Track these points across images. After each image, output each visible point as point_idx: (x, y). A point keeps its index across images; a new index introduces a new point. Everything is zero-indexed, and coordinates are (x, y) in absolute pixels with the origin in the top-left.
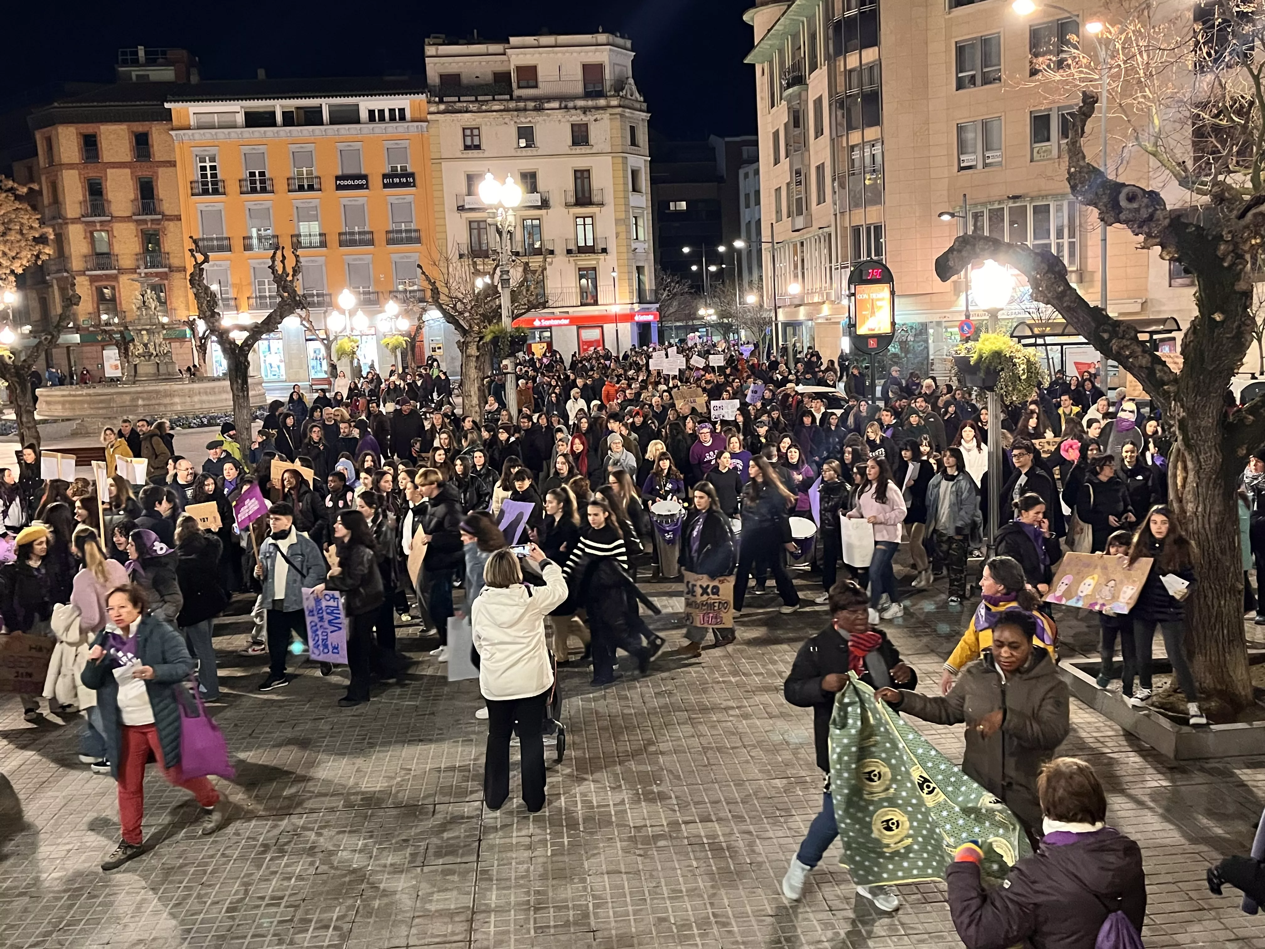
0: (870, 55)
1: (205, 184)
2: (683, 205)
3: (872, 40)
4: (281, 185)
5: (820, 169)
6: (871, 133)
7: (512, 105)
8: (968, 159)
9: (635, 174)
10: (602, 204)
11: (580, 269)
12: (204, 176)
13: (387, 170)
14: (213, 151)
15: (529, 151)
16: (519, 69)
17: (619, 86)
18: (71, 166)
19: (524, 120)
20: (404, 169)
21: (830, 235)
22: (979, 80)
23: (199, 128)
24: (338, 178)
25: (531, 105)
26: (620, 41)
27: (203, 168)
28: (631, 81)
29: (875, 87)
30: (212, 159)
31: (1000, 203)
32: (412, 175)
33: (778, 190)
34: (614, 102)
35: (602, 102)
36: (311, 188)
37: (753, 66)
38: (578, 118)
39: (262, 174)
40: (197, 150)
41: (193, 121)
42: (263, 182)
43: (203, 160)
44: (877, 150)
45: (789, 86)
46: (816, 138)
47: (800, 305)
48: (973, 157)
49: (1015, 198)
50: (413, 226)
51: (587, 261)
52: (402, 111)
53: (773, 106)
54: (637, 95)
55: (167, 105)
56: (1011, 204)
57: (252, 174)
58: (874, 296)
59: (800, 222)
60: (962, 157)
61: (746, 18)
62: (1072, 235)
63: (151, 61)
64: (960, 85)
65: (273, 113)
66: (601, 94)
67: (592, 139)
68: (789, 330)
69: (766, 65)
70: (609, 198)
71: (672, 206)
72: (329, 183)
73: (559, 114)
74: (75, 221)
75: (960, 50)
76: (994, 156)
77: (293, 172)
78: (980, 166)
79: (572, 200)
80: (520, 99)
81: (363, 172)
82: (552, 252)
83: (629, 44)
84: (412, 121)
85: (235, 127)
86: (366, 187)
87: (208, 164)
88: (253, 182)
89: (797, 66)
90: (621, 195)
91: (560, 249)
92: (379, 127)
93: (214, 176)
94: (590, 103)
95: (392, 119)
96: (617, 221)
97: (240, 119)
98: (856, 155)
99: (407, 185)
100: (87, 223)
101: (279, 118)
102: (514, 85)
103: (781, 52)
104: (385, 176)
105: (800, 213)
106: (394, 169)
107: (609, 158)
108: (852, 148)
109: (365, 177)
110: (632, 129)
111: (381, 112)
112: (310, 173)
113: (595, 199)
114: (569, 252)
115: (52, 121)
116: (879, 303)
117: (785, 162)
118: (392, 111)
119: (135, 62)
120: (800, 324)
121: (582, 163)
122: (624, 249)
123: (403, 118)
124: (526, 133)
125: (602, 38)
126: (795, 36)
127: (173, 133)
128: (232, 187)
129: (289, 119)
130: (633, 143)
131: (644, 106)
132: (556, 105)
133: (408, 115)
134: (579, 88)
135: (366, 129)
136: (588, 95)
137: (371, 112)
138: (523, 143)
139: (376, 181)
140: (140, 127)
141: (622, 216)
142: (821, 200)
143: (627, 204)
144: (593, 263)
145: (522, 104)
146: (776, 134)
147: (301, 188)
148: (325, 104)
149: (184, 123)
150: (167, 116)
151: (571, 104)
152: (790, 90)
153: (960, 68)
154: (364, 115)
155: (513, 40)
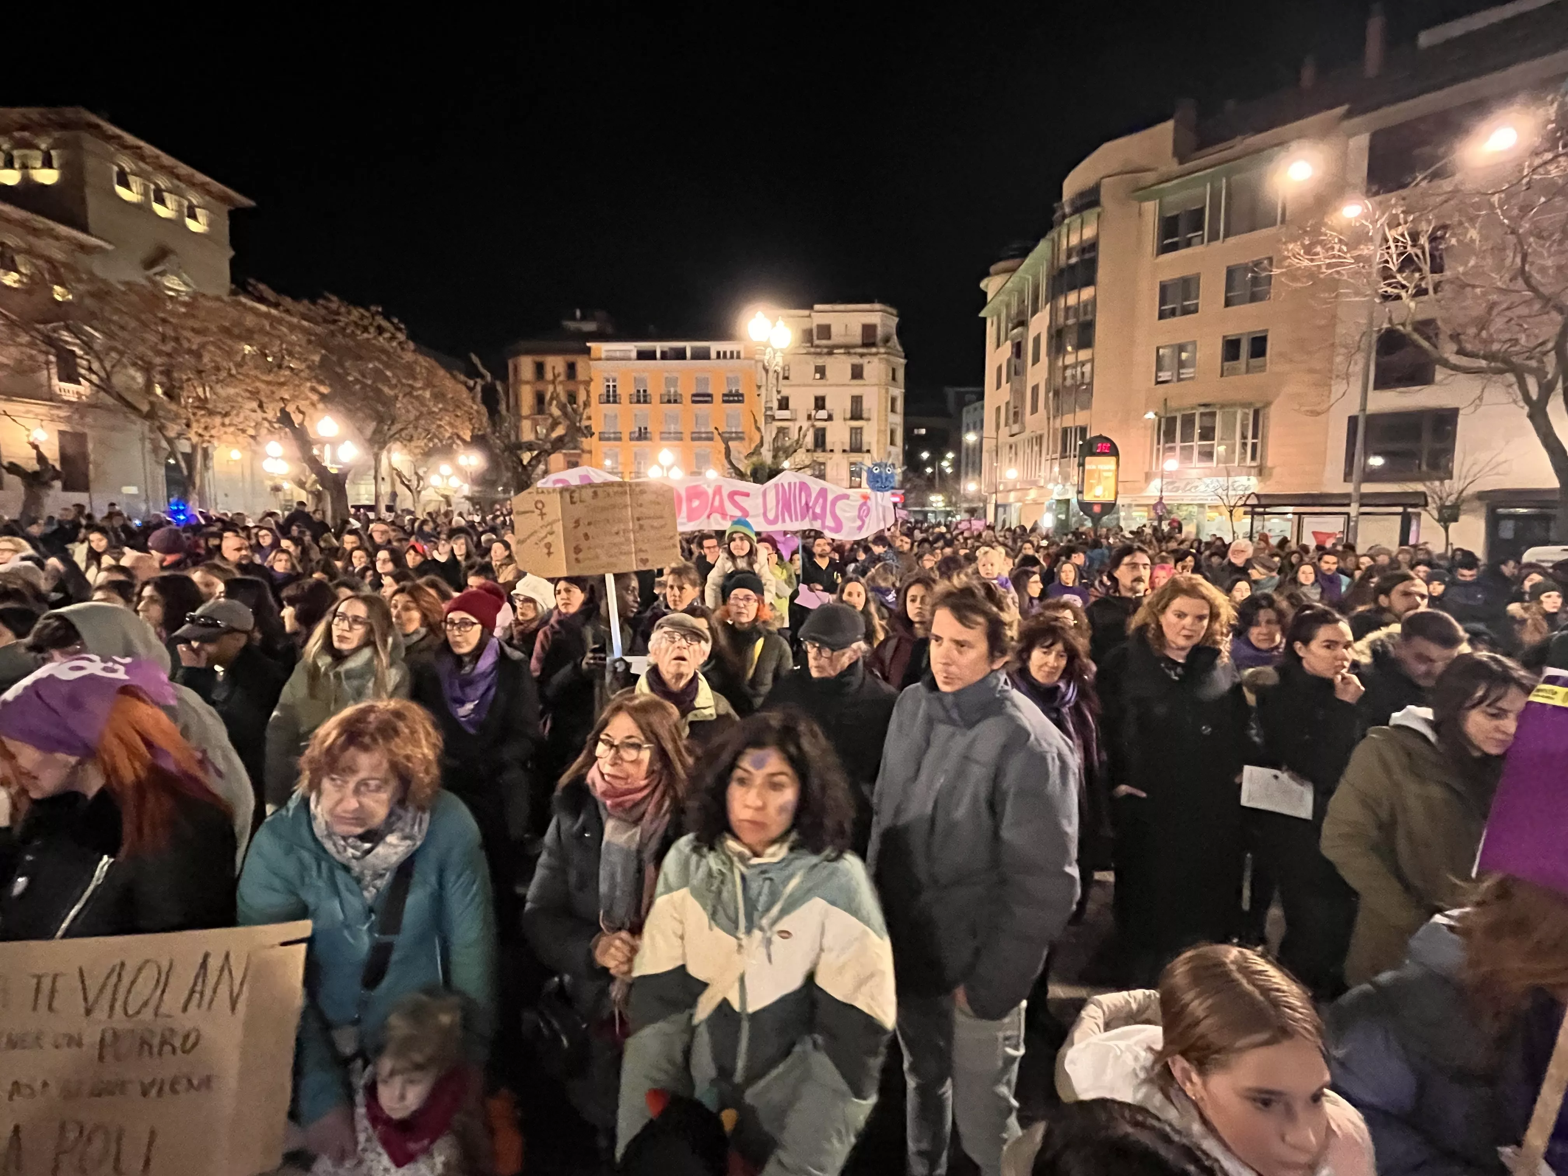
0: (1087, 293)
1: (608, 396)
2: (923, 431)
3: (1090, 281)
4: (656, 399)
5: (1035, 389)
6: (1084, 355)
7: (812, 350)
8: (1164, 376)
9: (893, 400)
10: (868, 419)
11: (852, 464)
12: (608, 391)
13: (726, 391)
14: (614, 375)
15: (822, 382)
16: (819, 326)
17: (887, 340)
18: (527, 383)
19: (820, 361)
20: (737, 391)
21: (1041, 437)
22: (1178, 312)
23: (608, 359)
24: (694, 395)
25: (825, 350)
26: (890, 309)
27: (608, 386)
28: (895, 337)
29: (1089, 317)
30: (614, 381)
31: (1193, 408)
32: (742, 395)
33: (998, 409)
34: (882, 350)
35: (874, 350)
36: (675, 401)
37: (984, 320)
38: (857, 360)
39: (645, 391)
40: (606, 375)
41: (603, 355)
42: (645, 396)
43: (608, 381)
44: (1087, 368)
45: (1013, 329)
46: (1033, 364)
47: (1010, 491)
48: (1169, 373)
49: (1205, 405)
50: (740, 430)
51: (855, 457)
52: (738, 353)
53: (998, 346)
54: (899, 348)
55: (588, 344)
56: (1203, 410)
57: (639, 391)
58: (1101, 467)
59: (1016, 428)
60: (1160, 374)
61: (982, 285)
62: (1255, 436)
63: (584, 318)
64: (1162, 316)
65: (654, 352)
66: (873, 345)
67: (865, 374)
68: (1001, 510)
69: (995, 319)
70: (874, 416)
71: (916, 431)
72: (687, 399)
73: (844, 357)
74: (527, 418)
75: (1164, 288)
76: (1187, 372)
77: (663, 390)
78: (1175, 379)
79: (848, 415)
80: (818, 346)
81: (710, 391)
82: (832, 451)
83: (894, 312)
84: (745, 358)
85: (629, 359)
86: (711, 402)
87: (611, 384)
88: (638, 396)
89: (1021, 312)
90: (883, 413)
91: (838, 448)
92: (721, 362)
93: (614, 391)
94: (864, 350)
95: (732, 357)
96: (879, 431)
97: (634, 354)
98: (1069, 373)
99: (739, 401)
100: (533, 419)
101: (658, 355)
102: (815, 337)
103: (1008, 306)
104: (724, 395)
105: (1015, 422)
106: (731, 391)
107: (876, 389)
108: (1065, 368)
109: (710, 395)
110: (894, 370)
111: (725, 353)
112: (676, 392)
113: (865, 415)
114: (844, 451)
115: (517, 354)
116: (1105, 474)
117: (1006, 386)
118: (732, 353)
119: (573, 318)
120: (1010, 505)
121: (856, 391)
122: (882, 451)
123: (738, 357)
124: (821, 371)
125: (877, 306)
126: (1021, 292)
127: (591, 363)
128: (625, 399)
129: (664, 356)
130: (894, 378)
131: (903, 354)
132: (842, 351)
133: (742, 355)
134: (858, 340)
135: (712, 363)
136: (865, 345)
137: (718, 353)
138: (818, 376)
139: (718, 398)
140: (571, 358)
141: (883, 428)
142: (1034, 409)
143: (886, 420)
144: (860, 459)
145: (818, 350)
146: (1000, 369)
147: (669, 402)
148: (688, 346)
149: (598, 356)
150: (588, 351)
151: (852, 351)
152: (1015, 331)
153: (1163, 302)
154: (713, 355)
155: (817, 307)
